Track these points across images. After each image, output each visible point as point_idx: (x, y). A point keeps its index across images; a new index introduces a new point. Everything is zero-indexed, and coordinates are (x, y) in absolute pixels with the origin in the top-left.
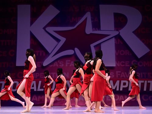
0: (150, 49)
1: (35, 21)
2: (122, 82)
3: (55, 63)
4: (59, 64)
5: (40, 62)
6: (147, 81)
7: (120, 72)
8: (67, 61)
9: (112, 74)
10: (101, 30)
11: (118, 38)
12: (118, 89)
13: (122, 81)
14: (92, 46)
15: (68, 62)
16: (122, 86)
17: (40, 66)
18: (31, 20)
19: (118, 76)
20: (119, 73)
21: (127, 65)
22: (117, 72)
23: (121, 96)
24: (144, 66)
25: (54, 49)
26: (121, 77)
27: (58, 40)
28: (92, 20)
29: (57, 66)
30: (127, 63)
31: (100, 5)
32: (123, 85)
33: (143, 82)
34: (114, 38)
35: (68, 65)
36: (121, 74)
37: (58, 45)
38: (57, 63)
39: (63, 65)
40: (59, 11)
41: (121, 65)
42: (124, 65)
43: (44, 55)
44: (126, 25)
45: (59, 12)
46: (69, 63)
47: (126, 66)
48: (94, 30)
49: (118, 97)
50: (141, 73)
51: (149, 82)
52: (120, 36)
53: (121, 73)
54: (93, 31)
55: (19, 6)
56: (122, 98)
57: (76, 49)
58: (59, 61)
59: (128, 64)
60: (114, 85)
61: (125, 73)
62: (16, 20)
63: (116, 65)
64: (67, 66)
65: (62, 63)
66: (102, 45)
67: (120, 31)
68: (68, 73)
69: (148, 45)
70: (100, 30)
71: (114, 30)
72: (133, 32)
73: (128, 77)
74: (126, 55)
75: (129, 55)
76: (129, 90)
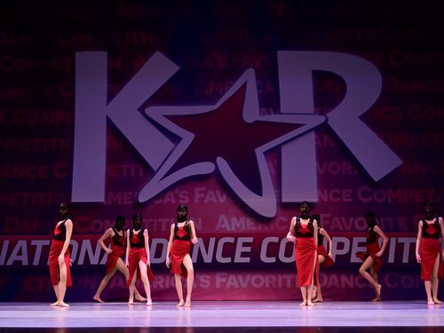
0: (402, 160)
1: (118, 92)
3: (167, 196)
4: (177, 197)
5: (131, 193)
6: (395, 239)
7: (329, 215)
8: (197, 190)
10: (282, 112)
11: (324, 131)
14: (260, 152)
15: (200, 192)
17: (131, 202)
18: (108, 88)
19: (325, 225)
20: (325, 219)
21: (347, 198)
23: (334, 277)
24: (389, 200)
25: (166, 159)
27: (176, 139)
28: (259, 87)
29: (174, 202)
30: (347, 193)
31: (278, 52)
32: (338, 249)
34: (313, 133)
35: (200, 199)
38: (172, 194)
39: (187, 201)
40: (179, 65)
41: (332, 199)
42: (338, 199)
43: (141, 174)
45: (178, 68)
46: (202, 195)
47: (345, 200)
48: (264, 114)
49: (326, 278)
51: (401, 240)
52: (329, 126)
53: (331, 219)
54: (261, 115)
55: (78, 55)
56: (333, 280)
57: (220, 160)
58: (177, 191)
59: (349, 195)
61: (343, 219)
62: (71, 89)
63: (320, 198)
64: (196, 201)
65: (184, 195)
66: (284, 150)
67: (329, 115)
68: (200, 220)
69: (398, 149)
71: (312, 112)
72: (361, 117)
73: (348, 228)
74: (344, 173)
75: (351, 173)
76: (352, 261)
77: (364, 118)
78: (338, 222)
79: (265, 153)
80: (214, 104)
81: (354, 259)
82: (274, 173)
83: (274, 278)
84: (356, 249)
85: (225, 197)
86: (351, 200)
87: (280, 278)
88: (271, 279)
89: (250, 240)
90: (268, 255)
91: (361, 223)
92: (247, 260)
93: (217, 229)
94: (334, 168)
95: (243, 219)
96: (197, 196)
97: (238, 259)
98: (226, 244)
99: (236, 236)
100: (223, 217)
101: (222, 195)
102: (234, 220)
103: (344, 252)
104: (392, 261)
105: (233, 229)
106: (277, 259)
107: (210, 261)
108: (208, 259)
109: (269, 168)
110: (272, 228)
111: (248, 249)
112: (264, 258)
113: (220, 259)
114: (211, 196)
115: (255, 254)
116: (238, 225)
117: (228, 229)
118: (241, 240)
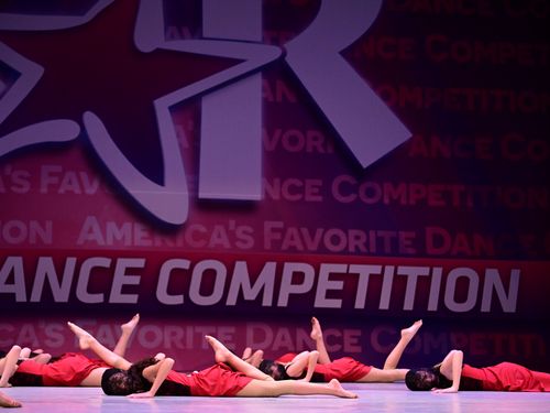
0: (412, 132)
2: (290, 268)
4: (8, 182)
6: (393, 268)
7: (280, 225)
8: (46, 169)
9: (244, 232)
10: (205, 35)
11: (278, 75)
12: (267, 301)
13: (286, 264)
14: (162, 106)
15: (51, 174)
16: (287, 288)
19: (273, 241)
20: (274, 230)
21: (314, 194)
22: (268, 225)
23: (284, 332)
24: (386, 201)
26: (284, 247)
30: (313, 186)
32: (293, 283)
33: (376, 270)
35: (50, 186)
36: (283, 236)
37: (8, 94)
41: (288, 197)
42: (298, 197)
44: (315, 21)
46: (55, 180)
47: (309, 198)
48: (172, 37)
49: (269, 333)
50: (372, 233)
51: (402, 270)
52: (288, 65)
53: (283, 231)
54: (166, 40)
58: (8, 170)
59: (316, 190)
60: (252, 284)
61: (305, 231)
63: (267, 194)
64: (44, 190)
65: (21, 177)
66: (207, 105)
68: (49, 225)
69: (404, 113)
70: (202, 38)
71: (260, 39)
72: (344, 53)
73: (313, 247)
74: (309, 150)
75: (321, 150)
76: (316, 306)
77: (349, 54)
78: (297, 237)
79: (173, 109)
80: (83, 14)
81: (321, 302)
82: (186, 145)
83: (180, 331)
84: (325, 284)
85: (96, 184)
86: (320, 198)
87: (190, 331)
88: (174, 334)
89: (140, 263)
90: (171, 291)
91: (336, 240)
92: (133, 299)
93: (80, 242)
94: (293, 141)
95: (127, 226)
96: (45, 181)
97: (117, 297)
98: (95, 270)
99: (114, 255)
100: (91, 221)
101: (91, 183)
102: (112, 227)
103: (305, 288)
104: (386, 307)
105: (110, 242)
106: (187, 298)
107: (66, 300)
108: (61, 295)
109: (178, 136)
110: (180, 243)
111: (135, 280)
112: (163, 297)
113: (84, 296)
114: (70, 182)
115: (146, 289)
116: (119, 237)
117: (101, 242)
118: (122, 264)
